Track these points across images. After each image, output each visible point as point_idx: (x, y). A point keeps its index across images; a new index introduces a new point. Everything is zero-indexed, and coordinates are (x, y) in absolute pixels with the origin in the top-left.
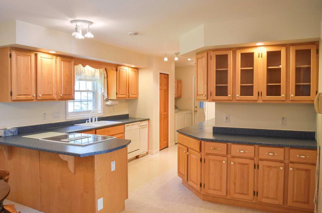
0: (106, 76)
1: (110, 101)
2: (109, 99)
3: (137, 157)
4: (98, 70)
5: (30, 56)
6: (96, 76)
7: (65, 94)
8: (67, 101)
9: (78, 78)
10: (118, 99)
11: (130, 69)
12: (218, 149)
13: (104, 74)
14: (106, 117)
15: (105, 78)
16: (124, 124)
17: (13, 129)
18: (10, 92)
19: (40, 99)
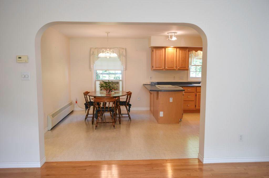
5: (163, 50)
7: (181, 67)
17: (155, 82)
18: (152, 66)
19: (167, 69)
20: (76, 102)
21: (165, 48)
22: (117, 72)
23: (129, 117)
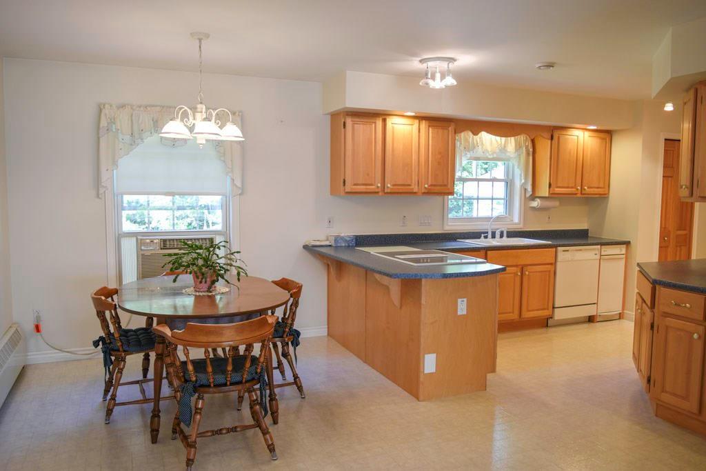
0: (531, 150)
1: (538, 200)
2: (537, 195)
3: (591, 319)
4: (513, 138)
5: (375, 123)
6: (508, 150)
7: (434, 183)
8: (446, 197)
9: (469, 156)
10: (553, 196)
11: (587, 134)
12: (685, 306)
13: (527, 147)
14: (530, 232)
15: (528, 154)
16: (556, 246)
17: (349, 236)
18: (342, 181)
19: (389, 191)
20: (38, 328)
21: (382, 115)
22: (204, 200)
23: (295, 383)
